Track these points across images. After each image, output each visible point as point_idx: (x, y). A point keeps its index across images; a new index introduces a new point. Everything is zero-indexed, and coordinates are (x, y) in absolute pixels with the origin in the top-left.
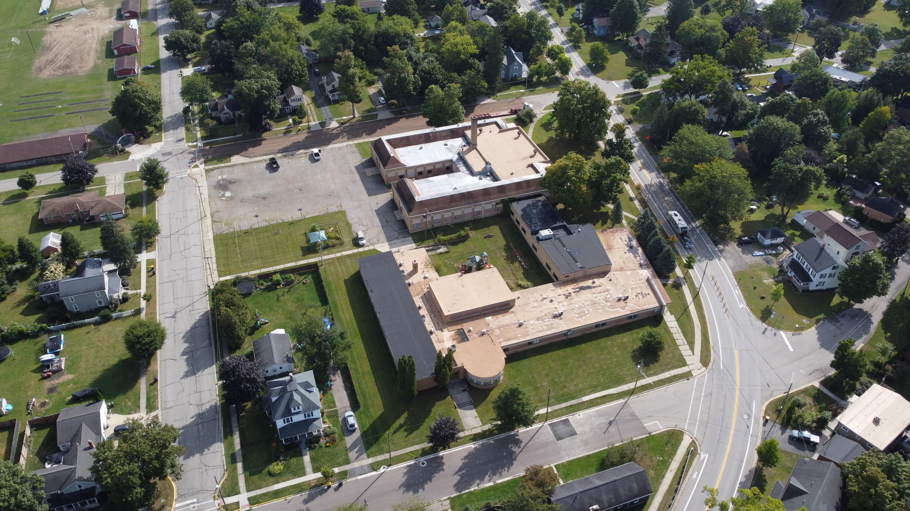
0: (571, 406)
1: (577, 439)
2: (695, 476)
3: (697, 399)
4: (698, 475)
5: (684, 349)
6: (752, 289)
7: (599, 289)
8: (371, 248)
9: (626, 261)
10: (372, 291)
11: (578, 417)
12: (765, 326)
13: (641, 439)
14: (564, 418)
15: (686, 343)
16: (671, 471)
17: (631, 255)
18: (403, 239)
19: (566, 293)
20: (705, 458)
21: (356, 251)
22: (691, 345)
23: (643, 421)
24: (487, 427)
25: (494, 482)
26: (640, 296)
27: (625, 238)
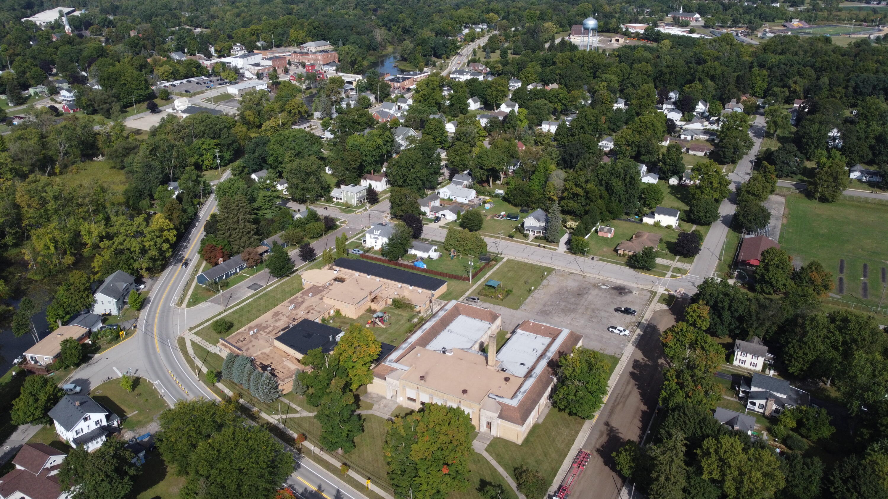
1: (245, 287)
5: (198, 339)
11: (250, 293)
12: (136, 375)
13: (210, 298)
14: (258, 290)
15: (198, 343)
16: (189, 295)
17: (266, 363)
20: (172, 305)
22: (193, 343)
23: (213, 304)
26: (242, 339)
27: (280, 375)
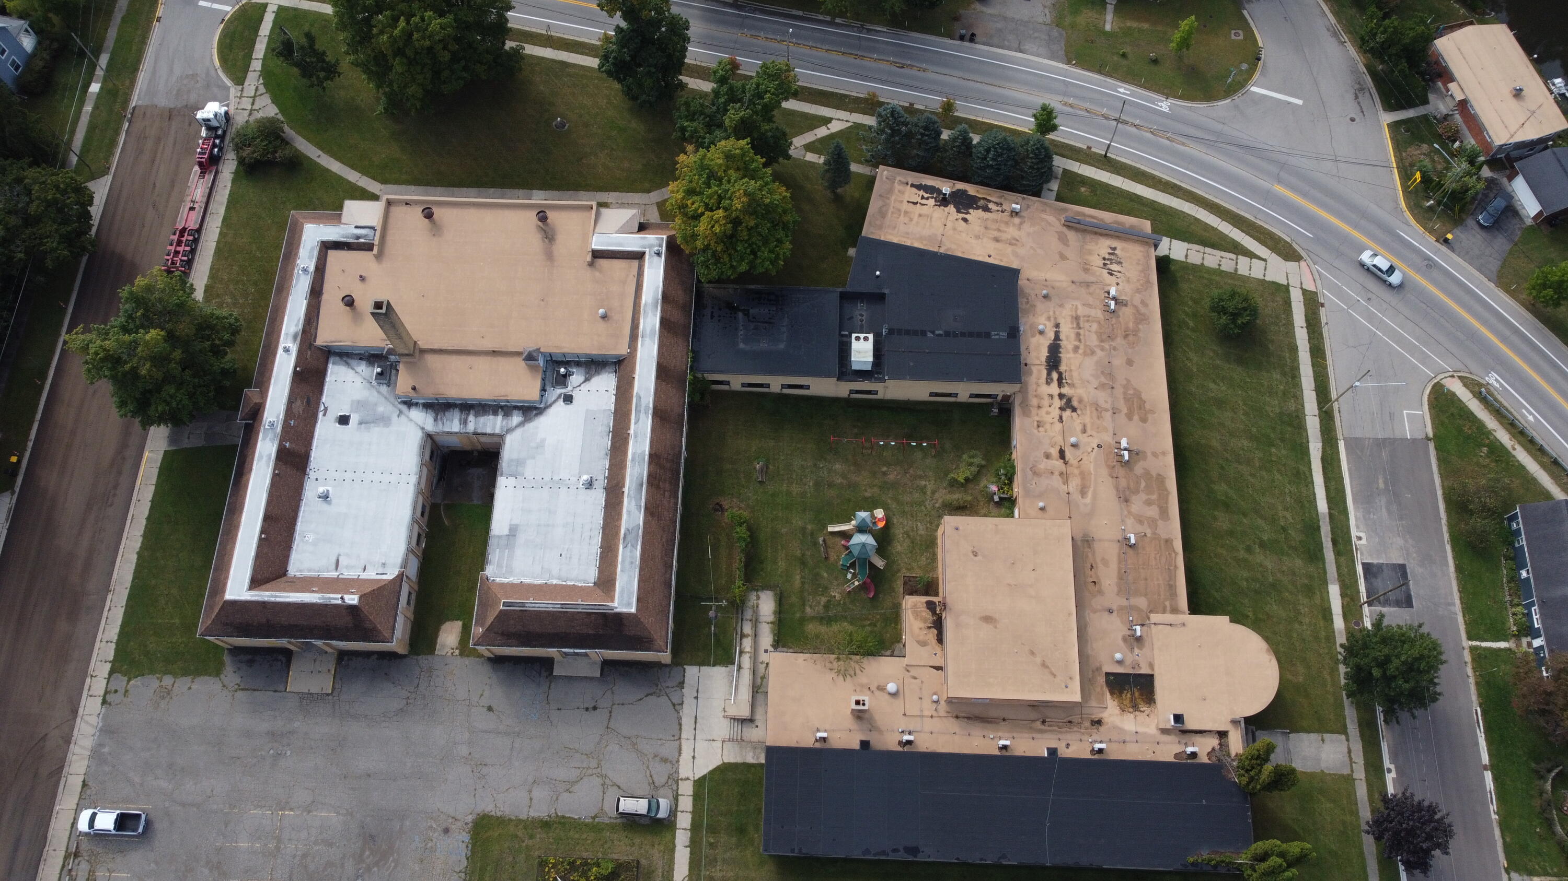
0: (1334, 542)
1: (1414, 569)
2: (1531, 418)
3: (1370, 317)
4: (1531, 413)
5: (1248, 268)
6: (1124, 62)
7: (1067, 331)
8: (687, 789)
9: (996, 234)
10: (914, 851)
11: (1364, 542)
13: (1439, 459)
14: (1360, 569)
15: (1233, 256)
16: (1514, 449)
17: (975, 215)
18: (688, 692)
19: (1057, 403)
20: (1496, 380)
21: (682, 838)
22: (1237, 249)
23: (1398, 435)
24: (1353, 728)
25: (1485, 768)
26: (1115, 267)
27: (914, 195)
